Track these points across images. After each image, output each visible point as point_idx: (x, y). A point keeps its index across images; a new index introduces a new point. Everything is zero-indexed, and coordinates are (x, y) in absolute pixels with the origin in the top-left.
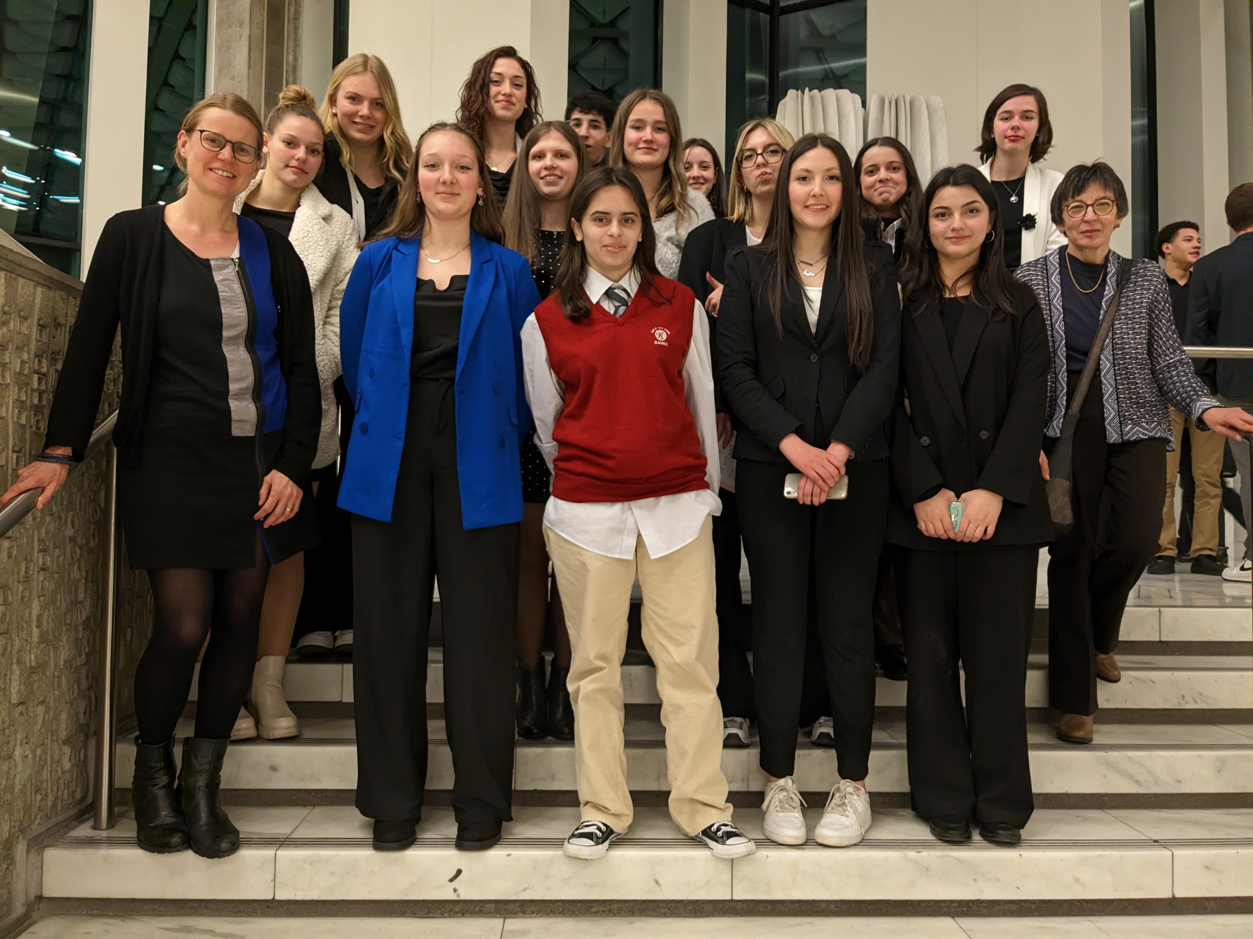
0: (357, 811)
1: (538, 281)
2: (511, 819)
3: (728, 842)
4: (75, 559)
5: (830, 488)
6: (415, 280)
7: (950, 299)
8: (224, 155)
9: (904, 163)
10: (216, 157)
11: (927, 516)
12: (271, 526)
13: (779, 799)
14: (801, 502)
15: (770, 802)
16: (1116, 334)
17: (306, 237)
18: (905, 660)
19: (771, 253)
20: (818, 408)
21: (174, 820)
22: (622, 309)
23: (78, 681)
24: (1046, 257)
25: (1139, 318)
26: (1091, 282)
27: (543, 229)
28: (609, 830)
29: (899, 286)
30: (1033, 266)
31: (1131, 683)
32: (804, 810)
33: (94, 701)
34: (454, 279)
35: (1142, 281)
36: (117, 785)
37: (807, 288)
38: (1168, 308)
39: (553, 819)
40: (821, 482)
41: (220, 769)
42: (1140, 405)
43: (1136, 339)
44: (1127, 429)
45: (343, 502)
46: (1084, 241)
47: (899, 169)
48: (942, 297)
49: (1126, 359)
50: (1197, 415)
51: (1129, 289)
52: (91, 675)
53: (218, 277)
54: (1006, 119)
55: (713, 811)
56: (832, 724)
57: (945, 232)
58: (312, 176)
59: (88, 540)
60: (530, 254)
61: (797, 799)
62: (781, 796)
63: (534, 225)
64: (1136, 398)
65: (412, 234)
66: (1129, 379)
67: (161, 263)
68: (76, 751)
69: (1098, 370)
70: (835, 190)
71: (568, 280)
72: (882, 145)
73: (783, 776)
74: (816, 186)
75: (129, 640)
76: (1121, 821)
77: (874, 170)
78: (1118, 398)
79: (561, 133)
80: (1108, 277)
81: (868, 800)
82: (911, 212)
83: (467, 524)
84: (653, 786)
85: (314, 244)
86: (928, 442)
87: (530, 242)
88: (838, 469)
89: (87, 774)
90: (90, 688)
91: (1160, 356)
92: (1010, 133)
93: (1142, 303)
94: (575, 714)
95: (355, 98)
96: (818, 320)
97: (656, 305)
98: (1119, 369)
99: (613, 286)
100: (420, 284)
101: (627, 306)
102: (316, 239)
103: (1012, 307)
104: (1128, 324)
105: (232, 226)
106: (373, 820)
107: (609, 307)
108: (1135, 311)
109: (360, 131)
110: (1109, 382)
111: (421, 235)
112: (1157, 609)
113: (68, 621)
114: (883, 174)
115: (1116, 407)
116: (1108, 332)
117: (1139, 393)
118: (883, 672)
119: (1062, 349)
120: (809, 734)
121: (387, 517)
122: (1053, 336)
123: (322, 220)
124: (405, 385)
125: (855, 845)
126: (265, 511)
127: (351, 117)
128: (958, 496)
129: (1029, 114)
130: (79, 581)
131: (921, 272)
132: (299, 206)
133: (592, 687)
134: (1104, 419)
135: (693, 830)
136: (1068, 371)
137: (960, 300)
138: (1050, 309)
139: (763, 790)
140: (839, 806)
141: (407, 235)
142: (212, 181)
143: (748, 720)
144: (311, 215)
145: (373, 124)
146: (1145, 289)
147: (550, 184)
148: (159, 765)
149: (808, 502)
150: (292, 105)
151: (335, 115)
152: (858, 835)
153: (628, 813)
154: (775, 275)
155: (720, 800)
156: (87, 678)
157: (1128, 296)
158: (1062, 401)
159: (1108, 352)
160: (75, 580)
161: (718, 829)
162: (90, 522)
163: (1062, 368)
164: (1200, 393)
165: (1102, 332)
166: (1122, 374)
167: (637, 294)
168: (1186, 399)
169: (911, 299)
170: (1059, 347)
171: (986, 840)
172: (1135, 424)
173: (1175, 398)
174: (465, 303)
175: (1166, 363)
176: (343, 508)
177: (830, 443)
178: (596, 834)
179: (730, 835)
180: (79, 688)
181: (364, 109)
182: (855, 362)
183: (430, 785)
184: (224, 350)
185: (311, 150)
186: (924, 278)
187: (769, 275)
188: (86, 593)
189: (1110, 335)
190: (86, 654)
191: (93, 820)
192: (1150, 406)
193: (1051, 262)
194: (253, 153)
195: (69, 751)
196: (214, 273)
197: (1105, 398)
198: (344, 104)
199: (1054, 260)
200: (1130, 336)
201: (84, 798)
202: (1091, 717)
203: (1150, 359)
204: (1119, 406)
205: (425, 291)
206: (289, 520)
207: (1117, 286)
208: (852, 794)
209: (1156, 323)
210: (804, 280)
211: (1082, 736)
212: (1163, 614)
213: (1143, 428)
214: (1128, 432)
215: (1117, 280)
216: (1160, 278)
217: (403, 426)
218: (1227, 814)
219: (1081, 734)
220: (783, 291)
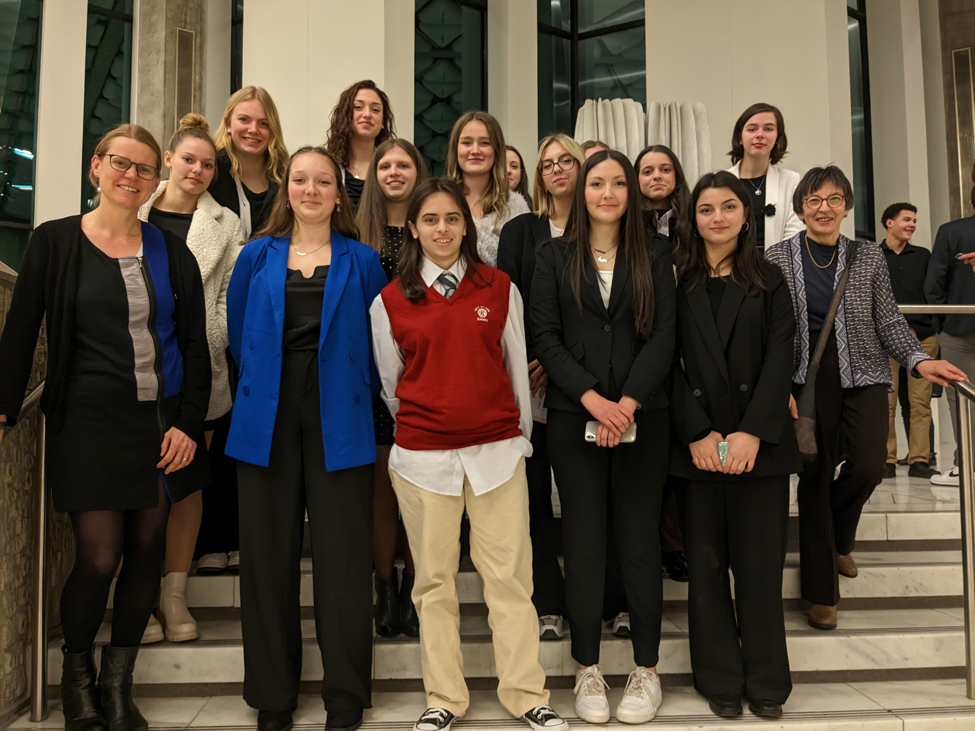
0: (244, 702)
1: (386, 267)
2: (370, 707)
3: (546, 724)
4: (13, 500)
5: (622, 433)
6: (286, 270)
7: (715, 278)
8: (129, 174)
9: (674, 166)
10: (123, 176)
11: (699, 453)
12: (171, 473)
13: (588, 684)
14: (599, 445)
15: (580, 687)
16: (847, 301)
17: (202, 234)
18: (686, 565)
19: (571, 243)
20: (611, 369)
21: (95, 714)
22: (451, 292)
23: (17, 600)
24: (790, 240)
25: (865, 288)
26: (826, 260)
27: (390, 225)
28: (450, 715)
29: (675, 268)
30: (779, 247)
31: (865, 577)
32: (607, 693)
33: (30, 615)
34: (317, 269)
35: (866, 258)
36: (49, 682)
37: (601, 271)
38: (887, 280)
39: (405, 703)
40: (614, 429)
41: (132, 671)
42: (867, 358)
43: (862, 305)
44: (858, 377)
45: (230, 451)
46: (819, 228)
47: (669, 170)
48: (708, 277)
49: (855, 321)
50: (912, 367)
51: (856, 265)
52: (27, 594)
53: (125, 273)
54: (752, 130)
55: (534, 697)
56: (628, 619)
57: (709, 224)
58: (207, 184)
59: (23, 485)
60: (379, 245)
61: (602, 683)
62: (589, 682)
63: (382, 221)
64: (864, 352)
65: (284, 233)
66: (858, 337)
67: (79, 263)
68: (15, 657)
69: (833, 330)
70: (622, 193)
71: (408, 269)
72: (656, 151)
73: (590, 665)
74: (607, 190)
75: (59, 562)
76: (862, 694)
77: (649, 171)
78: (850, 352)
79: (403, 148)
80: (840, 255)
81: (659, 682)
82: (680, 205)
83: (329, 467)
84: (485, 674)
85: (208, 239)
86: (699, 393)
87: (378, 235)
88: (628, 418)
89: (26, 675)
90: (27, 604)
91: (882, 318)
92: (755, 141)
93: (867, 276)
94: (420, 620)
95: (245, 119)
96: (611, 298)
97: (478, 287)
98: (850, 329)
99: (444, 273)
100: (290, 273)
101: (455, 288)
102: (210, 235)
103: (764, 284)
104: (856, 293)
105: (137, 230)
106: (258, 711)
107: (441, 289)
108: (861, 282)
109: (250, 145)
110: (842, 340)
111: (291, 234)
112: (884, 515)
113: (8, 552)
114: (657, 173)
115: (848, 359)
116: (840, 300)
117: (866, 348)
118: (669, 574)
119: (804, 313)
120: (611, 626)
121: (265, 463)
122: (797, 303)
123: (215, 220)
124: (278, 355)
125: (649, 721)
126: (165, 461)
127: (242, 134)
128: (724, 437)
129: (770, 127)
130: (16, 518)
131: (691, 256)
132: (196, 209)
133: (432, 599)
134: (839, 369)
135: (518, 713)
136: (810, 331)
137: (723, 279)
138: (794, 282)
139: (574, 674)
140: (635, 689)
141: (279, 235)
142: (120, 195)
143: (561, 617)
144: (206, 216)
145: (260, 138)
146: (869, 265)
147: (394, 188)
148: (81, 669)
149: (604, 445)
150: (190, 129)
151: (230, 134)
152: (652, 713)
153: (465, 700)
154: (575, 261)
155: (539, 686)
156: (24, 596)
157: (855, 271)
158: (806, 355)
159: (841, 315)
160: (12, 517)
161: (538, 713)
162: (25, 469)
163: (805, 328)
164: (914, 348)
165: (836, 300)
166: (852, 333)
167: (463, 280)
168: (903, 353)
169: (684, 278)
170: (802, 311)
171: (754, 714)
172: (864, 373)
173: (894, 352)
174: (326, 289)
175: (887, 323)
176: (230, 455)
177: (621, 397)
178: (439, 720)
179: (548, 717)
180: (17, 605)
181: (252, 127)
182: (641, 331)
183: (304, 677)
184: (131, 332)
185: (205, 165)
186: (693, 262)
187: (570, 262)
188: (22, 527)
189: (842, 302)
190: (23, 577)
191: (30, 713)
192: (874, 358)
193: (794, 244)
194: (153, 172)
195: (10, 657)
196: (122, 270)
197: (839, 352)
198: (236, 124)
199: (797, 243)
200: (858, 303)
201: (23, 694)
202: (835, 607)
203: (874, 320)
204: (850, 359)
205: (293, 279)
206: (186, 467)
207: (847, 263)
208: (645, 678)
209: (878, 292)
210: (599, 265)
211: (829, 623)
212: (889, 519)
213: (870, 376)
214: (859, 379)
215: (846, 258)
216: (880, 256)
217: (277, 389)
218: (946, 684)
219: (827, 622)
220: (581, 275)
